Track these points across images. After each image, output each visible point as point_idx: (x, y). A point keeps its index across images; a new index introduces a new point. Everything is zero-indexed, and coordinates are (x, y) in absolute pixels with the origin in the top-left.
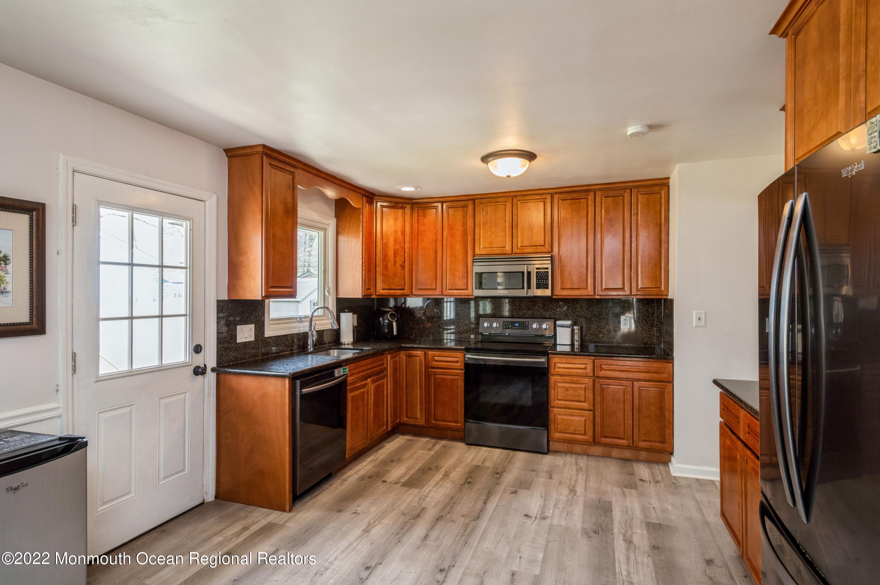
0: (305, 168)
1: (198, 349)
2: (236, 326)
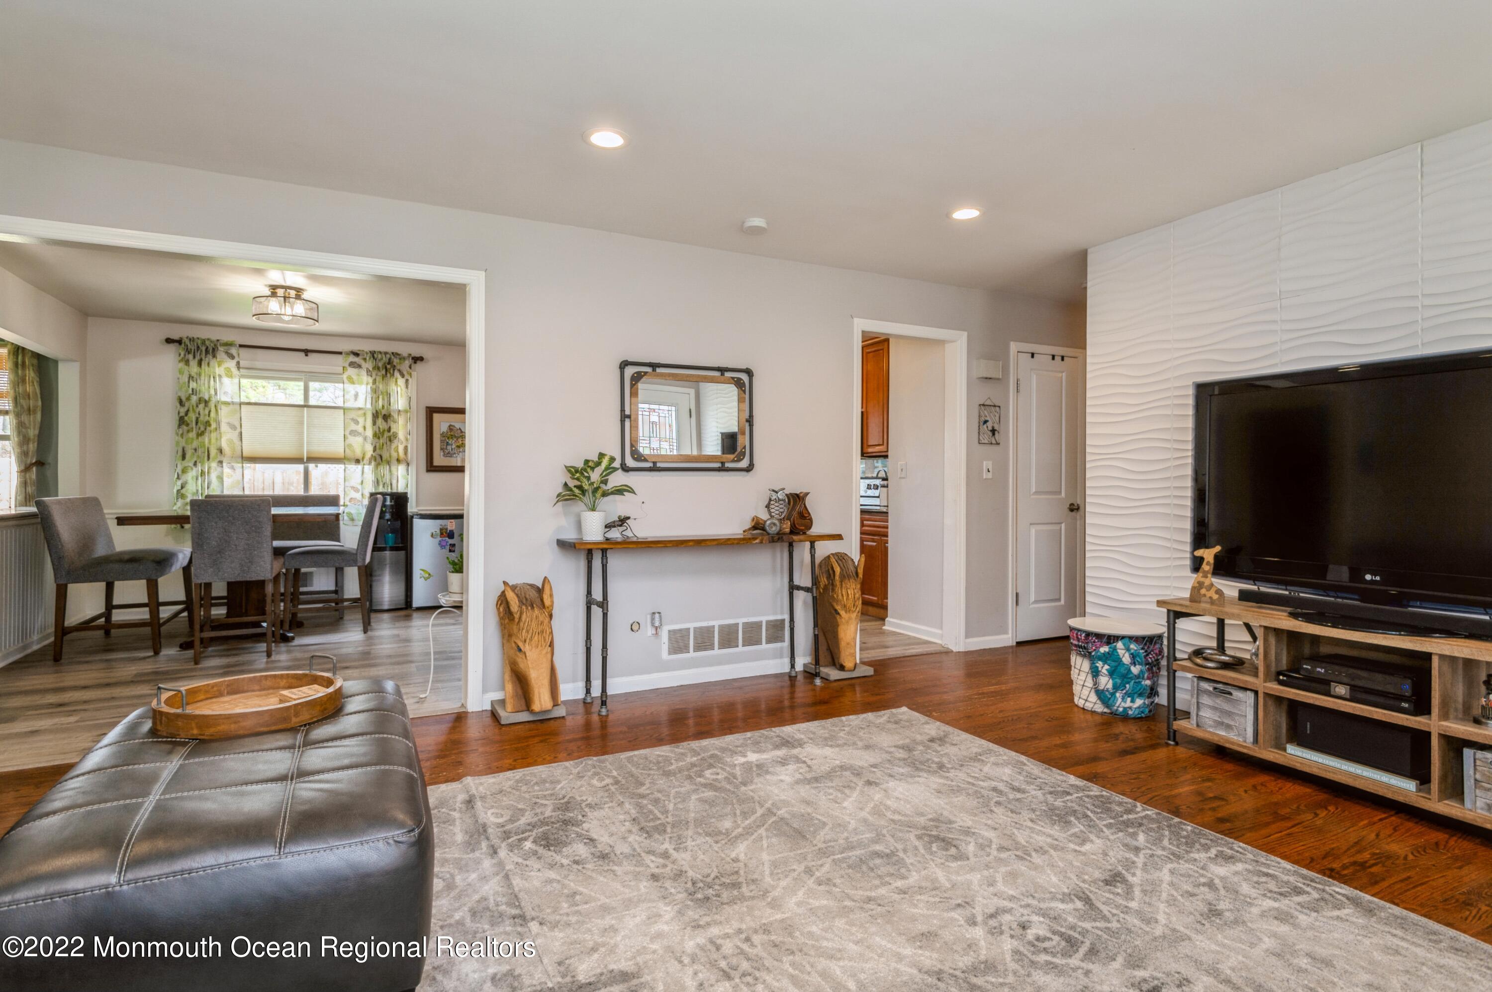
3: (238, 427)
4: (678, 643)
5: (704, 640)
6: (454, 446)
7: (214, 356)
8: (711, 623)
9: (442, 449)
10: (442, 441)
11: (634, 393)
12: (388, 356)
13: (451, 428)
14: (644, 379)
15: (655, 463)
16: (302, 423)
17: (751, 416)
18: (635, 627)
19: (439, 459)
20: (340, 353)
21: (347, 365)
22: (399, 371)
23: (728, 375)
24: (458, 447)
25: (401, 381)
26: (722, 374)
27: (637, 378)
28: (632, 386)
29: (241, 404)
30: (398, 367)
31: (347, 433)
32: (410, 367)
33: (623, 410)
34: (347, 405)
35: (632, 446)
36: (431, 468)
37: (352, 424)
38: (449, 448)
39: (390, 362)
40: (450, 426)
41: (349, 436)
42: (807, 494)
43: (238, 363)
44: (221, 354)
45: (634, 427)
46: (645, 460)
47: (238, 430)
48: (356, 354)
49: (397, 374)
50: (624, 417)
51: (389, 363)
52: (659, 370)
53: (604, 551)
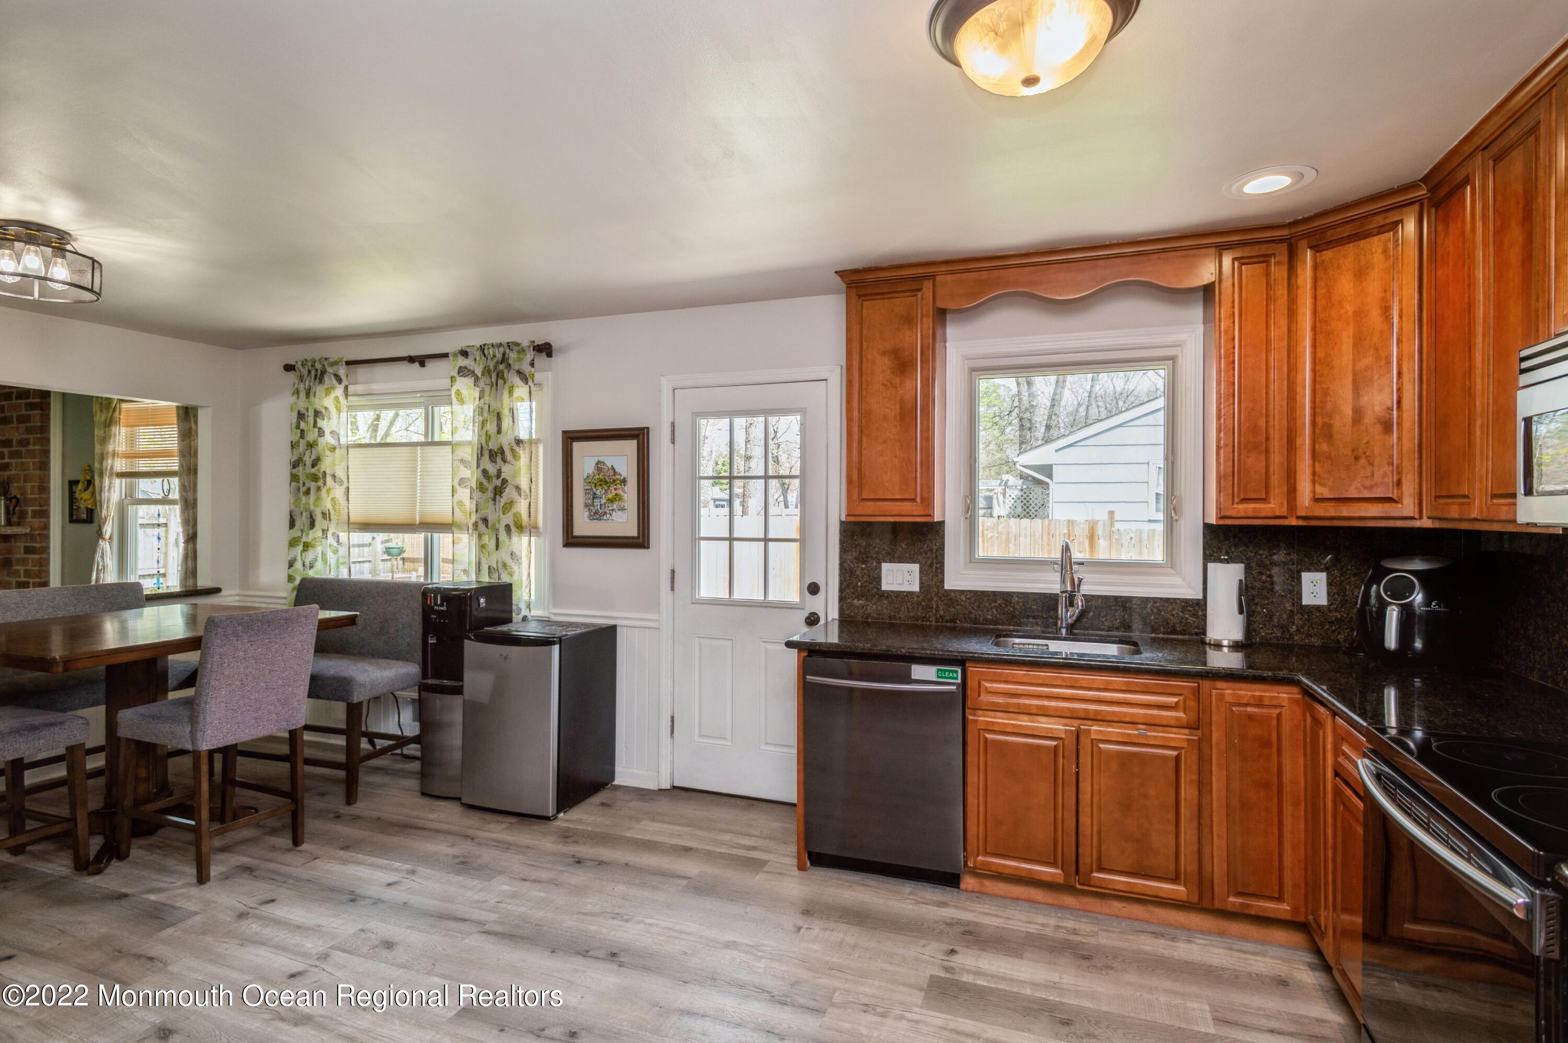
0: (951, 269)
1: (814, 589)
2: (879, 563)
3: (345, 480)
6: (604, 501)
7: (321, 381)
9: (586, 506)
10: (587, 491)
12: (502, 349)
13: (599, 466)
16: (414, 470)
19: (584, 526)
20: (445, 356)
21: (455, 373)
22: (519, 372)
24: (611, 501)
25: (521, 390)
29: (348, 447)
30: (516, 366)
31: (456, 485)
32: (532, 365)
34: (457, 438)
36: (572, 541)
37: (462, 467)
38: (597, 502)
39: (504, 359)
40: (598, 463)
41: (458, 487)
43: (346, 388)
44: (329, 380)
47: (345, 485)
48: (464, 353)
49: (517, 380)
51: (502, 361)
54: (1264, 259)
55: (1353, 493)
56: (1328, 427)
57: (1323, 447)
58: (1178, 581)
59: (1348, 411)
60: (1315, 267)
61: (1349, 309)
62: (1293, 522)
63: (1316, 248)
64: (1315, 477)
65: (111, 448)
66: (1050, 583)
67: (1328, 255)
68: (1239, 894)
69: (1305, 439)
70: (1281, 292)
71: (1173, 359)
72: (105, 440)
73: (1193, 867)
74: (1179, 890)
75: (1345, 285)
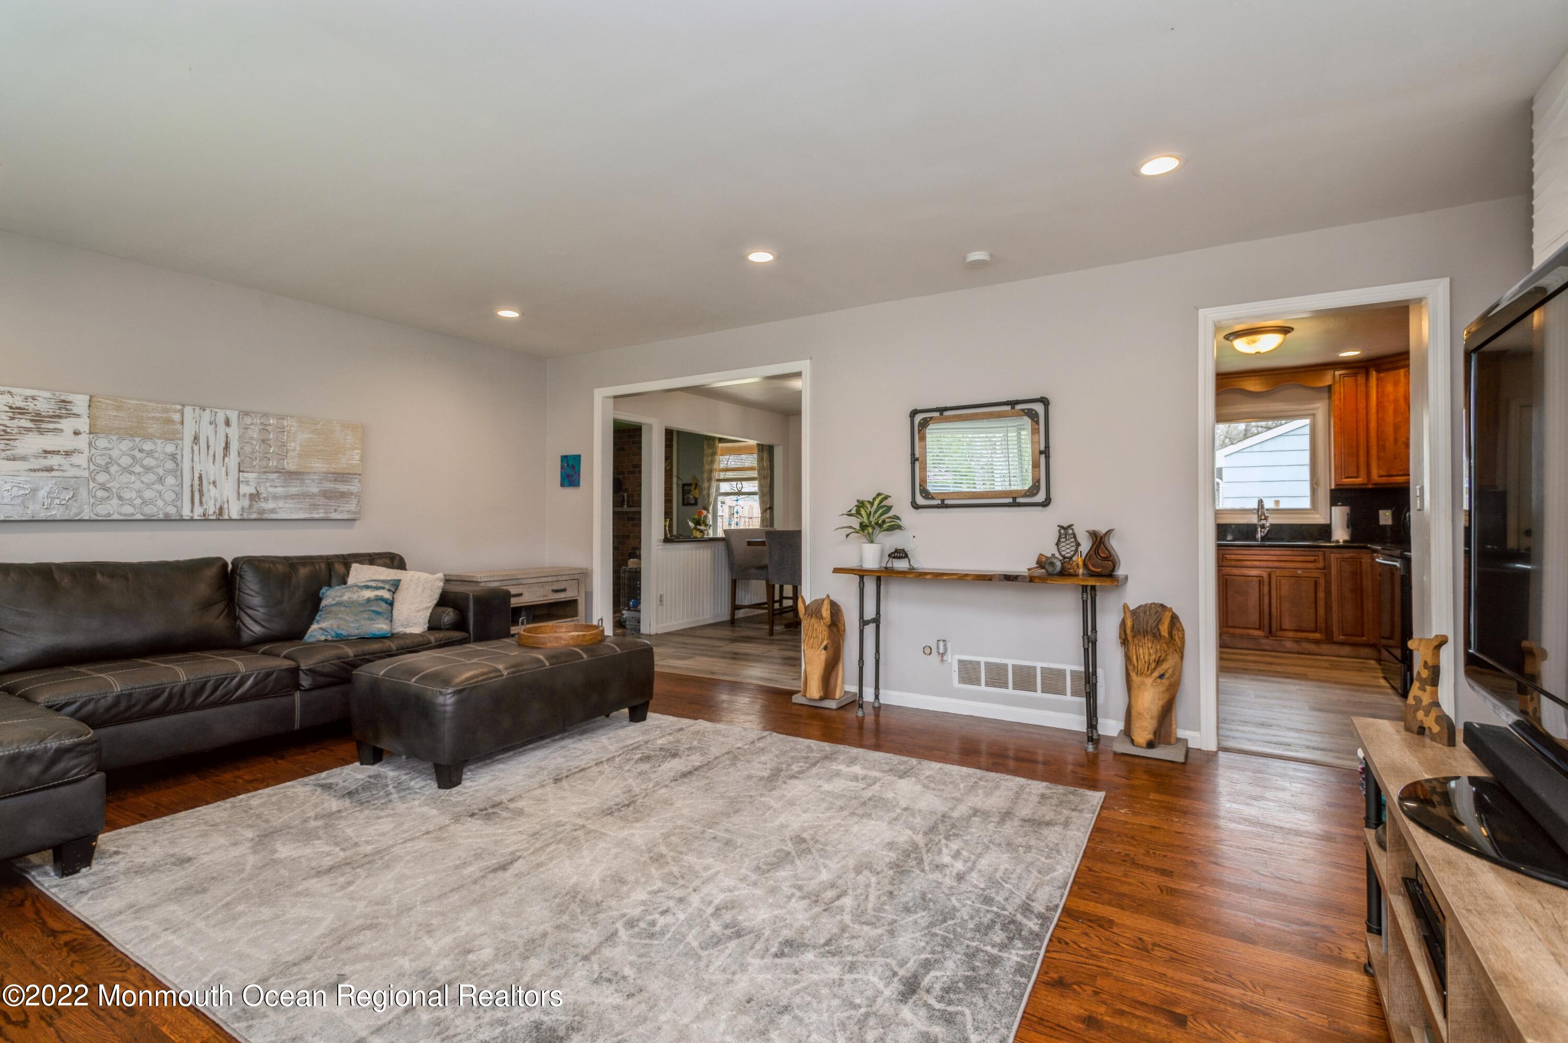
4: (969, 673)
5: (997, 676)
8: (1004, 661)
11: (923, 438)
14: (930, 427)
15: (943, 500)
17: (1047, 446)
18: (927, 651)
23: (1019, 407)
26: (1013, 408)
27: (924, 424)
28: (919, 431)
33: (913, 454)
35: (921, 485)
42: (1109, 532)
45: (924, 469)
46: (933, 498)
50: (914, 460)
52: (946, 413)
53: (879, 579)
54: (1355, 375)
55: (1395, 473)
56: (1384, 446)
57: (1382, 454)
58: (1317, 516)
59: (1392, 439)
60: (1378, 380)
61: (1391, 397)
62: (1370, 486)
63: (1378, 371)
64: (1379, 467)
65: (716, 466)
66: (1254, 519)
67: (1382, 375)
68: (1344, 635)
69: (1374, 451)
70: (1363, 388)
71: (1314, 415)
72: (712, 462)
73: (1323, 625)
74: (1317, 636)
75: (1389, 388)
